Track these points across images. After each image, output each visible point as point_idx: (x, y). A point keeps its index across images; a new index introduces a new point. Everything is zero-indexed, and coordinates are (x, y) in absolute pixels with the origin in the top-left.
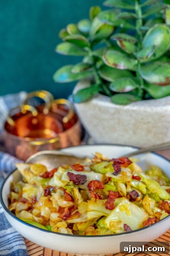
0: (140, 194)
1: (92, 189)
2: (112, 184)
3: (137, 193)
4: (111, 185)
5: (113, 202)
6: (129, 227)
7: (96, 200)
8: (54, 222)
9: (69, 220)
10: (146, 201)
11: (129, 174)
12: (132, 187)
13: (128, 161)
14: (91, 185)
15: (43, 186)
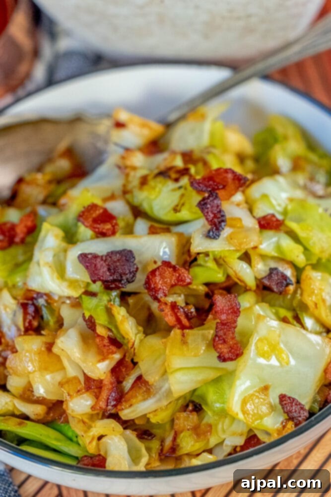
0: (289, 272)
1: (161, 297)
2: (211, 264)
3: (284, 277)
4: (207, 267)
5: (233, 333)
6: (294, 399)
7: (183, 335)
8: (84, 422)
9: (123, 409)
10: (313, 293)
11: (250, 223)
12: (263, 257)
13: (234, 179)
14: (155, 283)
15: (12, 288)
